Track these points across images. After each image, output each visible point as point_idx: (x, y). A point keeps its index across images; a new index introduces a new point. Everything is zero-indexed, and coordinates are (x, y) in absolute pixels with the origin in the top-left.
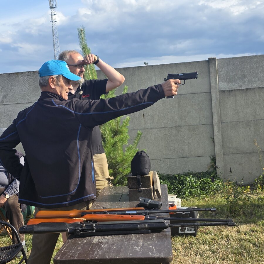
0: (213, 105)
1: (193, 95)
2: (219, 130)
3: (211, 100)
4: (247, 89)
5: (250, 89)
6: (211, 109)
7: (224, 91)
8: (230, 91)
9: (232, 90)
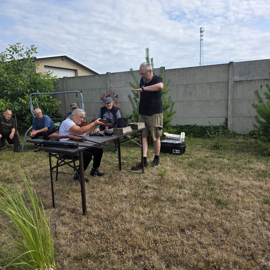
0: (229, 89)
1: (218, 83)
2: (231, 103)
3: (228, 86)
4: (251, 80)
5: (253, 80)
6: (228, 91)
7: (237, 81)
8: (240, 81)
9: (241, 81)
